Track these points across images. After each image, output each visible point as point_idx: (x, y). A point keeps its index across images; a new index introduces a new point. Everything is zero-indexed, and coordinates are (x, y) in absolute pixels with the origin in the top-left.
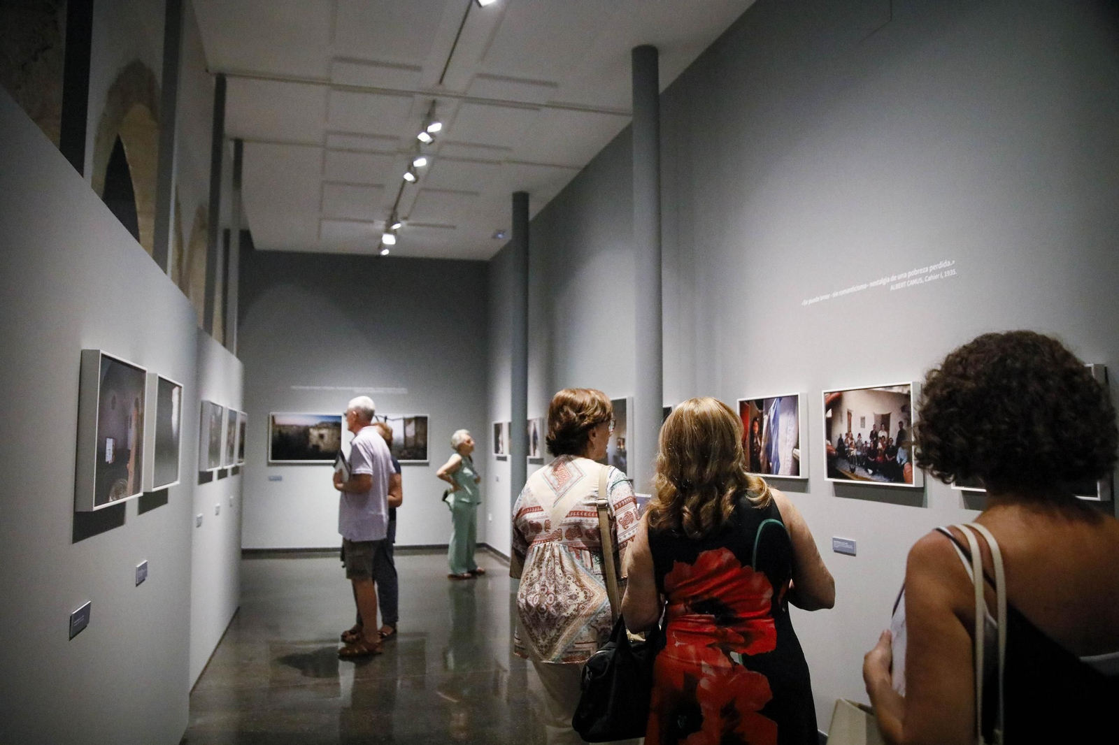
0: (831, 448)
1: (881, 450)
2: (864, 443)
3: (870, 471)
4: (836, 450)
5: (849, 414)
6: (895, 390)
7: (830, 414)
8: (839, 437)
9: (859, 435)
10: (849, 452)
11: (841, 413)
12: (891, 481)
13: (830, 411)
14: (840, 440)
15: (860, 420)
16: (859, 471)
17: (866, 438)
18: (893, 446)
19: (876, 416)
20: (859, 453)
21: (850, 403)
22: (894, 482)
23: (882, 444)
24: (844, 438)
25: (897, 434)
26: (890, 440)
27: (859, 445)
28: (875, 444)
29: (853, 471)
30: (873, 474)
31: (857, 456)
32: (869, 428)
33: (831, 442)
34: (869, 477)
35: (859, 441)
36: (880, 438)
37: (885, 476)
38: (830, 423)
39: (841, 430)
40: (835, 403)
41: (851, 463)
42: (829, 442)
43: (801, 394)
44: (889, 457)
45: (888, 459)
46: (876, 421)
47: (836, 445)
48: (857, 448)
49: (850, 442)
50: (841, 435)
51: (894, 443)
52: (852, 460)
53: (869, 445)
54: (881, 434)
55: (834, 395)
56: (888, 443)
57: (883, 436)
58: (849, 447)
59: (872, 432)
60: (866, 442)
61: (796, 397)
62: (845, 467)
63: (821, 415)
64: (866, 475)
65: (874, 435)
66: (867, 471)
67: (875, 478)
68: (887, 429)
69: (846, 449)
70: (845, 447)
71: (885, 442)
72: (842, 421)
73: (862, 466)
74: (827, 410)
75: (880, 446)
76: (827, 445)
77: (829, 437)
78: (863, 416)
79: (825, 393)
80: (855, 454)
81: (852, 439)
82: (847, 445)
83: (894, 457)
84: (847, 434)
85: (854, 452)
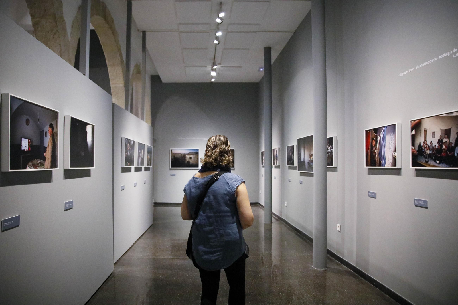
0: (414, 151)
1: (444, 149)
2: (434, 146)
3: (438, 162)
4: (418, 151)
5: (425, 131)
6: (455, 114)
7: (414, 132)
8: (419, 144)
9: (431, 142)
10: (425, 152)
11: (420, 131)
12: (450, 167)
13: (414, 130)
14: (420, 146)
15: (432, 134)
16: (431, 162)
17: (435, 143)
18: (452, 147)
19: (442, 130)
20: (431, 152)
21: (425, 125)
22: (453, 167)
23: (446, 146)
24: (422, 144)
25: (455, 139)
26: (450, 143)
27: (431, 147)
28: (441, 146)
29: (427, 162)
30: (439, 163)
31: (429, 153)
32: (437, 137)
33: (414, 148)
34: (437, 165)
35: (431, 145)
36: (444, 142)
37: (447, 164)
38: (414, 137)
39: (420, 140)
40: (417, 126)
41: (426, 157)
42: (413, 147)
43: (397, 123)
44: (450, 153)
45: (449, 154)
46: (442, 133)
47: (417, 148)
48: (429, 149)
49: (425, 146)
50: (420, 143)
51: (453, 145)
52: (426, 156)
53: (437, 147)
54: (445, 140)
55: (416, 122)
56: (449, 145)
57: (446, 142)
58: (425, 149)
59: (439, 140)
60: (435, 146)
61: (395, 125)
62: (422, 160)
63: (409, 133)
64: (435, 164)
65: (440, 141)
66: (436, 162)
67: (440, 165)
68: (449, 137)
69: (423, 151)
70: (422, 149)
71: (447, 145)
72: (421, 135)
73: (432, 159)
74: (412, 130)
75: (444, 147)
76: (412, 149)
77: (413, 144)
78: (433, 131)
79: (411, 121)
80: (428, 153)
81: (427, 144)
82: (423, 148)
83: (453, 153)
84: (423, 142)
85: (428, 152)
